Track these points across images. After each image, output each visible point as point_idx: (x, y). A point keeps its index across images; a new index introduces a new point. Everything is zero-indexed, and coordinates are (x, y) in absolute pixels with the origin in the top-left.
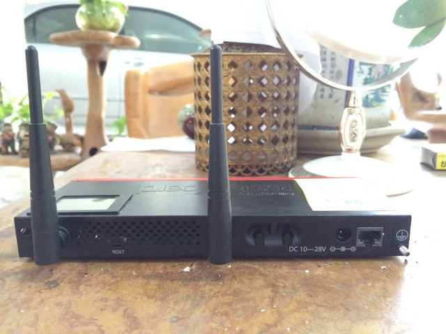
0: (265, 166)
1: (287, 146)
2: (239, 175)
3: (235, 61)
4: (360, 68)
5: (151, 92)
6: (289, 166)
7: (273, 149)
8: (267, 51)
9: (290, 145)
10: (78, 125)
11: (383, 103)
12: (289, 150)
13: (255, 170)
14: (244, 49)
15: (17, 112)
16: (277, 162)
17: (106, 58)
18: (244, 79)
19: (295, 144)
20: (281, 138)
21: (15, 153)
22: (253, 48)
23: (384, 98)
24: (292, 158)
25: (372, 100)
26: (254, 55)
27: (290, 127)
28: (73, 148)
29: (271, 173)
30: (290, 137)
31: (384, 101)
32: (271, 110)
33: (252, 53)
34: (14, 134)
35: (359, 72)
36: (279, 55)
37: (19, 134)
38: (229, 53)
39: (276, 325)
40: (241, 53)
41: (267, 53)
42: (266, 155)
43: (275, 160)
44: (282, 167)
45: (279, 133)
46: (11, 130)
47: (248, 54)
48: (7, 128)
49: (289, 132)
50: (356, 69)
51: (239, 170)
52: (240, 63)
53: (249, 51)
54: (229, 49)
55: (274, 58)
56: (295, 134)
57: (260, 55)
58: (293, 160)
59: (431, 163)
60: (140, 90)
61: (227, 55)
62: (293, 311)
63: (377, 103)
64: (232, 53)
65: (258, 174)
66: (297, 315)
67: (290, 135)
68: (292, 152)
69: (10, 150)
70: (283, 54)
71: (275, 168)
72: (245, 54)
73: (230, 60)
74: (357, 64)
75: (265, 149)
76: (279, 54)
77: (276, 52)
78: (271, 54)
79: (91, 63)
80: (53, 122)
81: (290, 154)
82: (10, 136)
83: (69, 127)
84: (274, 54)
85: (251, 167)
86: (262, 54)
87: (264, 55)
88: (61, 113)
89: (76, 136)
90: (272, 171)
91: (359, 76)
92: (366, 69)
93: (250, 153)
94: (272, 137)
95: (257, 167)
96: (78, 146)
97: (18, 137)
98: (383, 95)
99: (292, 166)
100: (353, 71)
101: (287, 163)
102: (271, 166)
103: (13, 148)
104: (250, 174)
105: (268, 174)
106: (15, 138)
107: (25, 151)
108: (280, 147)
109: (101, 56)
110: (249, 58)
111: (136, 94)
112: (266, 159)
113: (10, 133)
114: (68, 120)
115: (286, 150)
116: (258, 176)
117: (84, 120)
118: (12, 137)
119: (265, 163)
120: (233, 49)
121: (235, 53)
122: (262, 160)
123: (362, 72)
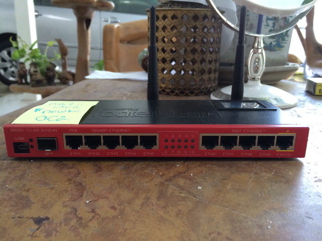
0: (195, 89)
1: (210, 76)
2: (177, 95)
3: (176, 14)
4: (267, 22)
5: (122, 41)
6: (211, 90)
7: (200, 77)
8: (198, 8)
9: (212, 76)
10: (71, 66)
11: (283, 48)
12: (212, 78)
13: (187, 92)
14: (183, 6)
15: (28, 55)
16: (203, 87)
17: (91, 17)
18: (181, 28)
19: (217, 75)
20: (207, 70)
21: (27, 83)
22: (189, 5)
23: (283, 45)
24: (214, 85)
25: (274, 46)
26: (189, 10)
27: (213, 63)
28: (67, 81)
29: (199, 94)
30: (213, 70)
31: (283, 47)
32: (200, 50)
33: (187, 9)
34: (26, 70)
35: (265, 25)
36: (206, 11)
37: (30, 70)
38: (172, 9)
39: (185, 173)
40: (180, 9)
41: (199, 9)
42: (196, 82)
43: (201, 85)
44: (206, 91)
45: (205, 66)
46: (24, 67)
47: (185, 9)
48: (21, 66)
49: (213, 66)
50: (264, 23)
51: (177, 91)
52: (180, 16)
53: (186, 8)
54: (172, 6)
55: (203, 12)
56: (217, 68)
57: (193, 10)
58: (215, 86)
59: (312, 90)
60: (114, 40)
61: (170, 10)
62: (197, 166)
63: (278, 49)
64: (174, 9)
65: (190, 94)
66: (198, 168)
67: (213, 68)
68: (214, 80)
69: (24, 81)
70: (209, 10)
71: (201, 91)
72: (183, 9)
73: (172, 14)
74: (264, 19)
75: (195, 77)
76: (207, 9)
77: (204, 8)
78: (201, 9)
79: (80, 21)
80: (53, 62)
81: (212, 82)
82: (24, 71)
83: (64, 66)
84: (203, 9)
85: (185, 89)
86: (195, 9)
87: (196, 10)
88: (59, 56)
89: (69, 72)
90: (200, 93)
91: (266, 28)
92: (271, 23)
93: (185, 80)
94: (200, 69)
95: (189, 90)
96: (71, 80)
97: (29, 72)
98: (282, 43)
99: (214, 90)
100: (261, 25)
101: (210, 88)
102: (199, 89)
103: (26, 80)
104: (185, 94)
105: (197, 95)
106: (27, 73)
107: (34, 82)
108: (206, 77)
109: (87, 15)
110: (185, 12)
111: (111, 43)
112: (195, 84)
113: (24, 69)
114: (64, 61)
115: (210, 78)
116: (190, 96)
117: (75, 62)
118: (25, 71)
119: (195, 87)
120: (175, 5)
121: (176, 9)
122: (193, 85)
123: (268, 25)
